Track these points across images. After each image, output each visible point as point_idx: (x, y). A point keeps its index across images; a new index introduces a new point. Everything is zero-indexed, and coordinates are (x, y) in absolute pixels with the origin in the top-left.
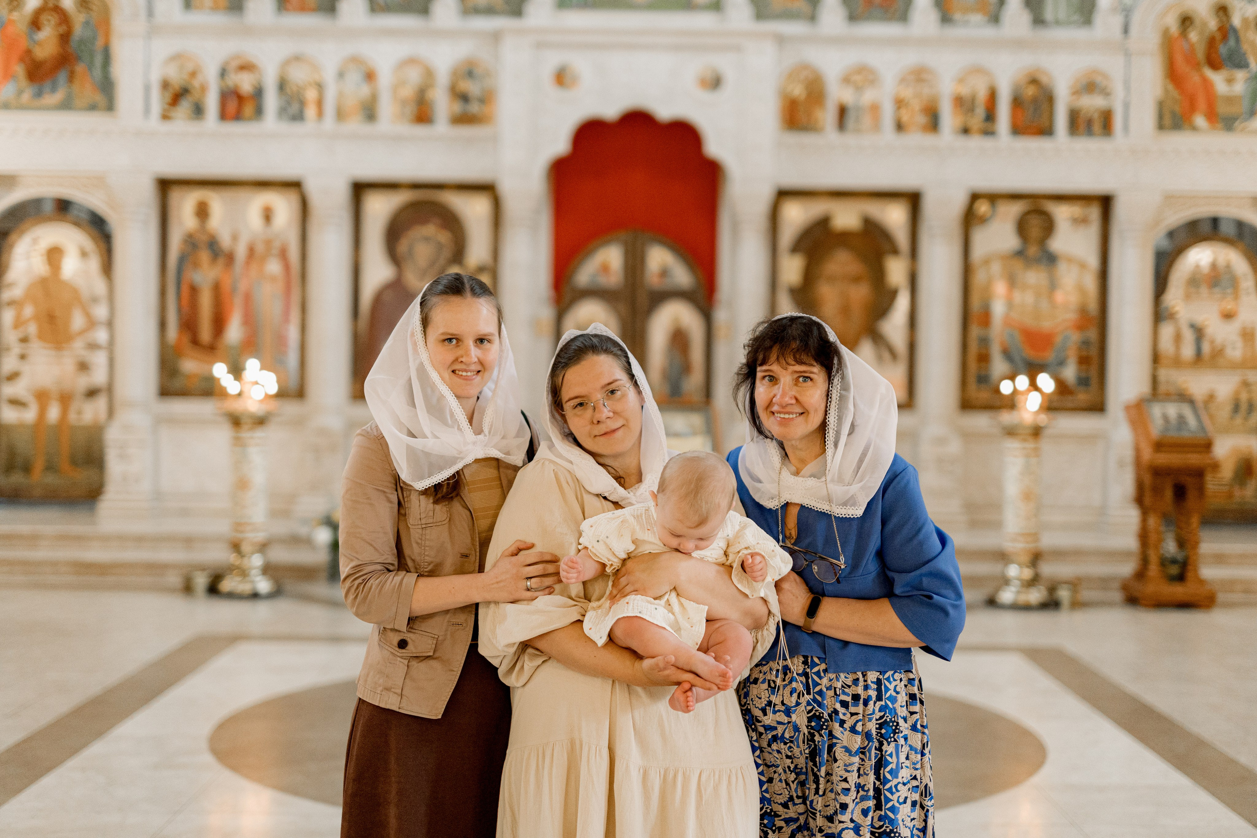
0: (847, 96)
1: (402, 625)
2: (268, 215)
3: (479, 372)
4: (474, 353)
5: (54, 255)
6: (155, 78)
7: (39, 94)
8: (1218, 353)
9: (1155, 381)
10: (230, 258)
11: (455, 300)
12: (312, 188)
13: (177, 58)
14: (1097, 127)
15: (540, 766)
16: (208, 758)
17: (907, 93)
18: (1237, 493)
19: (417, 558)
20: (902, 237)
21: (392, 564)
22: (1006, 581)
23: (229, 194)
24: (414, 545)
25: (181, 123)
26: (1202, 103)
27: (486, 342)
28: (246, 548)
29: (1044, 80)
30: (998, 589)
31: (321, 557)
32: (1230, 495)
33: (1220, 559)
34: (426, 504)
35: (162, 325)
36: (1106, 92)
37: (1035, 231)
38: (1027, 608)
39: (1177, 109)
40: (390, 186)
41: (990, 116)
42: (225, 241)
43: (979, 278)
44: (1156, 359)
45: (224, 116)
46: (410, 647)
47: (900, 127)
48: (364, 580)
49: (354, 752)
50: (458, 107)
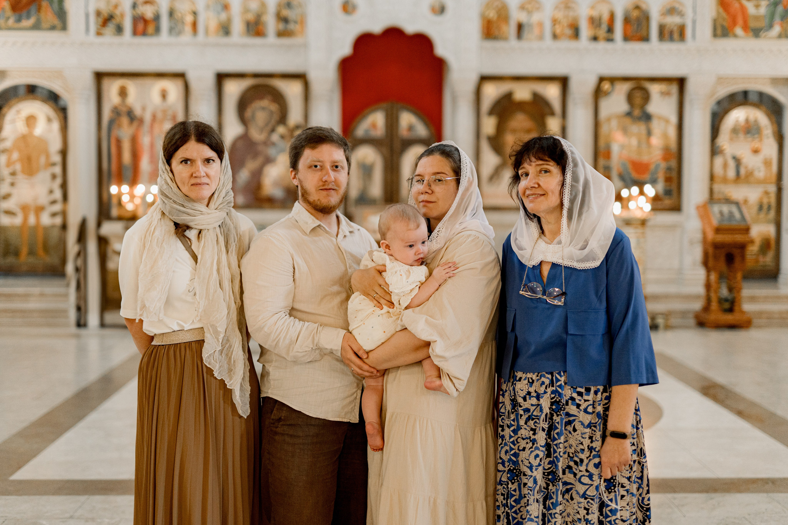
0: (522, 17)
2: (164, 95)
5: (31, 120)
6: (92, 10)
7: (19, 20)
8: (750, 174)
9: (711, 191)
10: (141, 121)
12: (192, 77)
14: (676, 36)
17: (560, 15)
18: (761, 259)
20: (556, 105)
23: (140, 81)
25: (109, 37)
26: (740, 21)
29: (644, 6)
32: (757, 261)
33: (753, 299)
36: (681, 14)
37: (638, 100)
39: (725, 24)
40: (240, 76)
41: (610, 30)
42: (138, 111)
43: (604, 129)
44: (712, 178)
45: (135, 32)
47: (555, 36)
50: (281, 26)
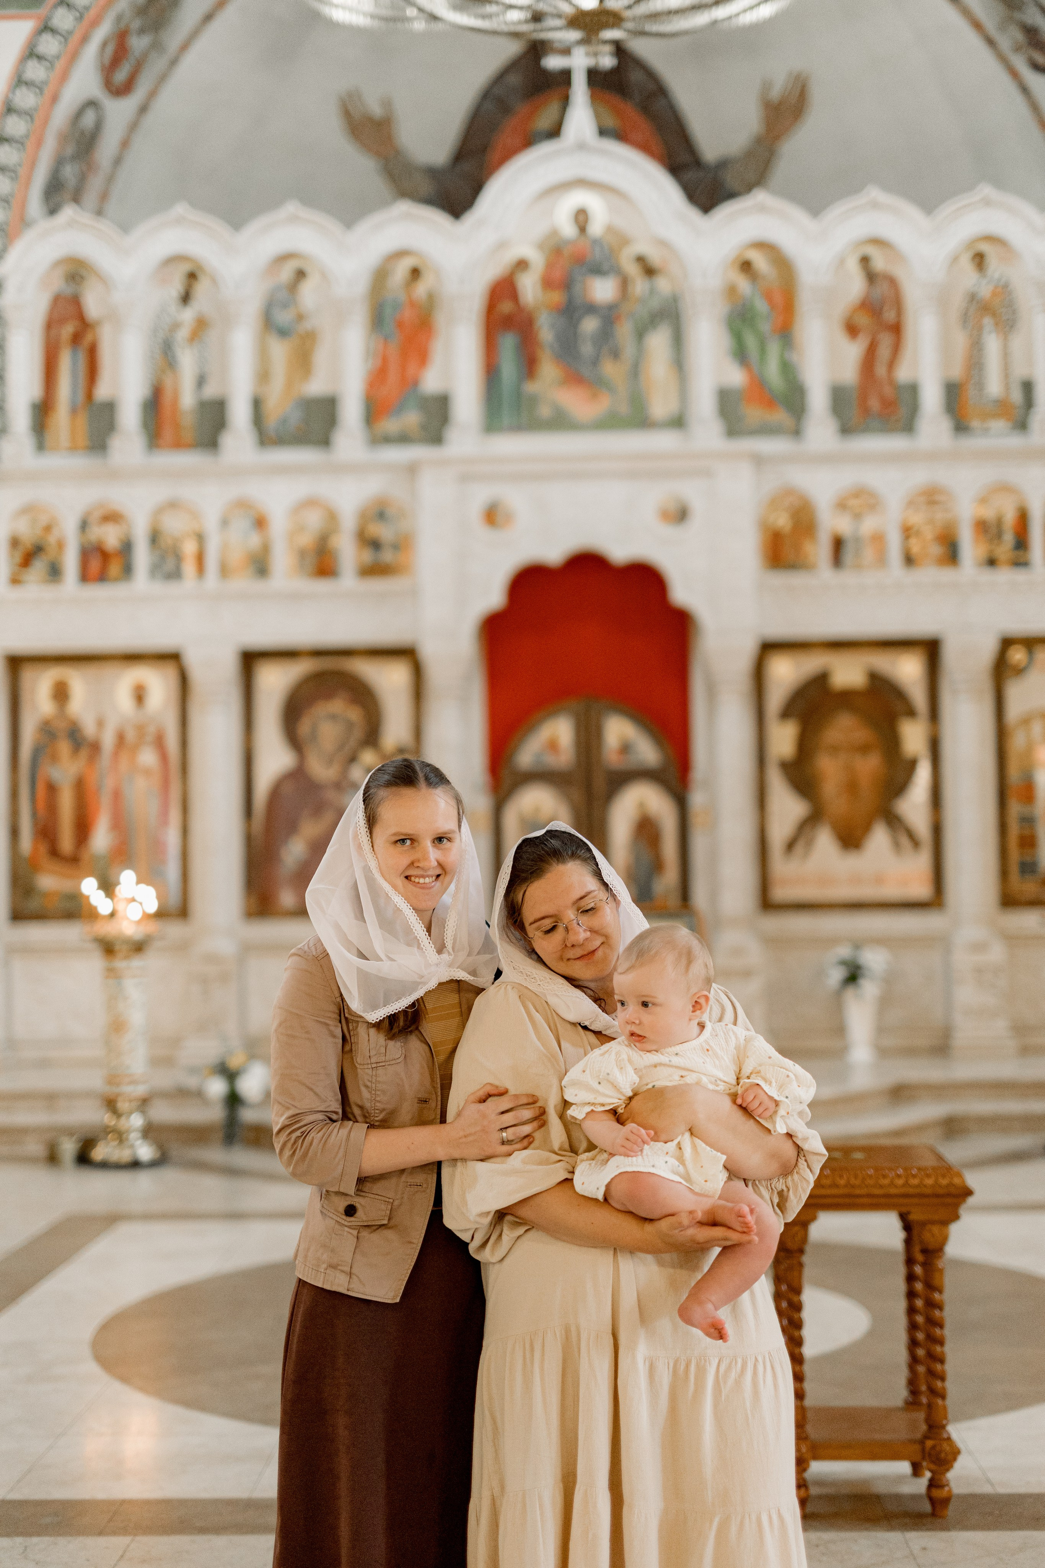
0: (843, 525)
1: (351, 1188)
2: (140, 695)
3: (438, 876)
4: (433, 854)
10: (95, 748)
11: (407, 792)
12: (193, 659)
13: (29, 510)
15: (528, 1360)
16: (92, 1367)
17: (917, 519)
19: (368, 1105)
20: (918, 697)
21: (336, 1113)
23: (93, 671)
24: (363, 1089)
25: (34, 588)
27: (445, 840)
28: (122, 1106)
31: (215, 1114)
34: (378, 1039)
35: (14, 832)
40: (288, 654)
41: (1022, 544)
42: (89, 728)
43: (1018, 742)
45: (85, 576)
46: (360, 1213)
47: (909, 560)
48: (303, 1133)
49: (294, 1347)
50: (367, 556)
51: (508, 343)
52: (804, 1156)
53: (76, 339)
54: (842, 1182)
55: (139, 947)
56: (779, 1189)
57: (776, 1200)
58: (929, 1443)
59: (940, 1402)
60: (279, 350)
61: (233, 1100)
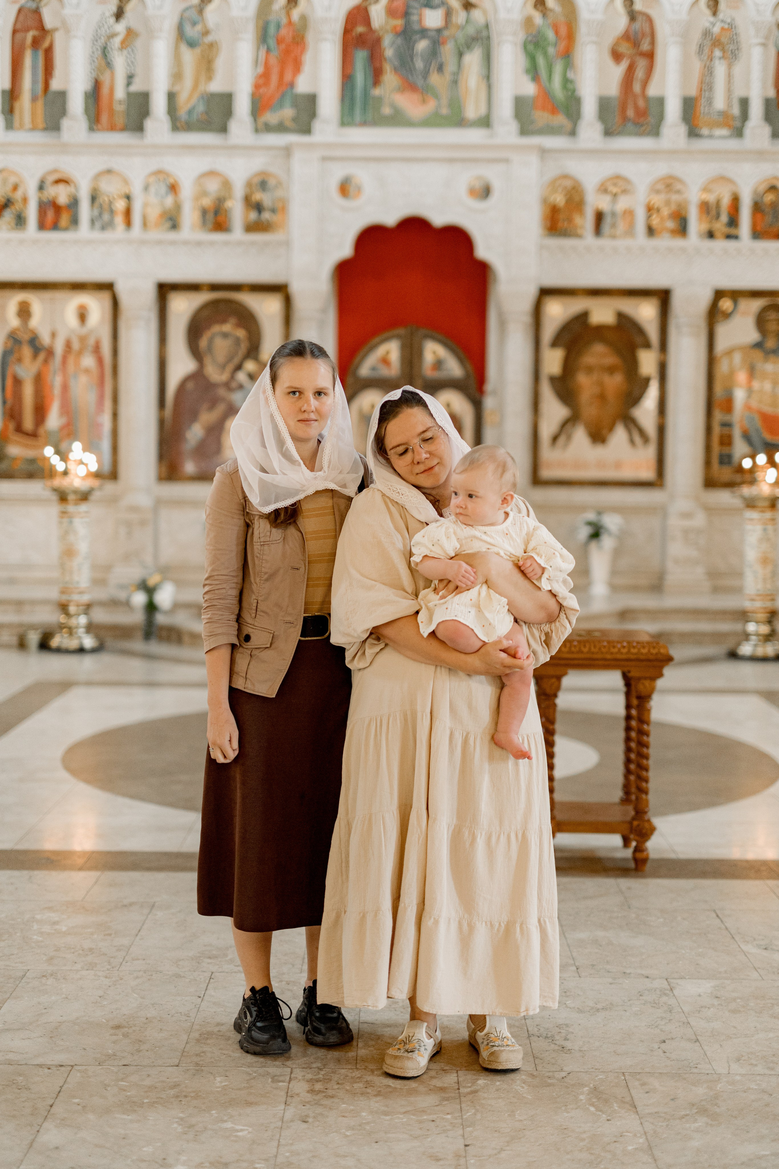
0: (604, 203)
2: (82, 317)
3: (316, 420)
4: (314, 403)
10: (50, 353)
11: (298, 360)
12: (121, 288)
13: (1, 172)
15: (378, 732)
17: (658, 200)
20: (653, 332)
22: (746, 636)
23: (47, 295)
25: (3, 232)
27: (323, 394)
28: (72, 609)
30: (739, 644)
31: (138, 617)
37: (773, 326)
38: (764, 659)
40: (193, 287)
41: (733, 222)
42: (45, 339)
43: (723, 368)
45: (42, 226)
46: (253, 640)
47: (651, 231)
50: (253, 215)
51: (361, 56)
52: (564, 611)
53: (36, 43)
54: (585, 650)
55: (84, 496)
56: (546, 631)
57: (543, 638)
58: (635, 823)
59: (644, 796)
60: (189, 56)
61: (151, 608)
